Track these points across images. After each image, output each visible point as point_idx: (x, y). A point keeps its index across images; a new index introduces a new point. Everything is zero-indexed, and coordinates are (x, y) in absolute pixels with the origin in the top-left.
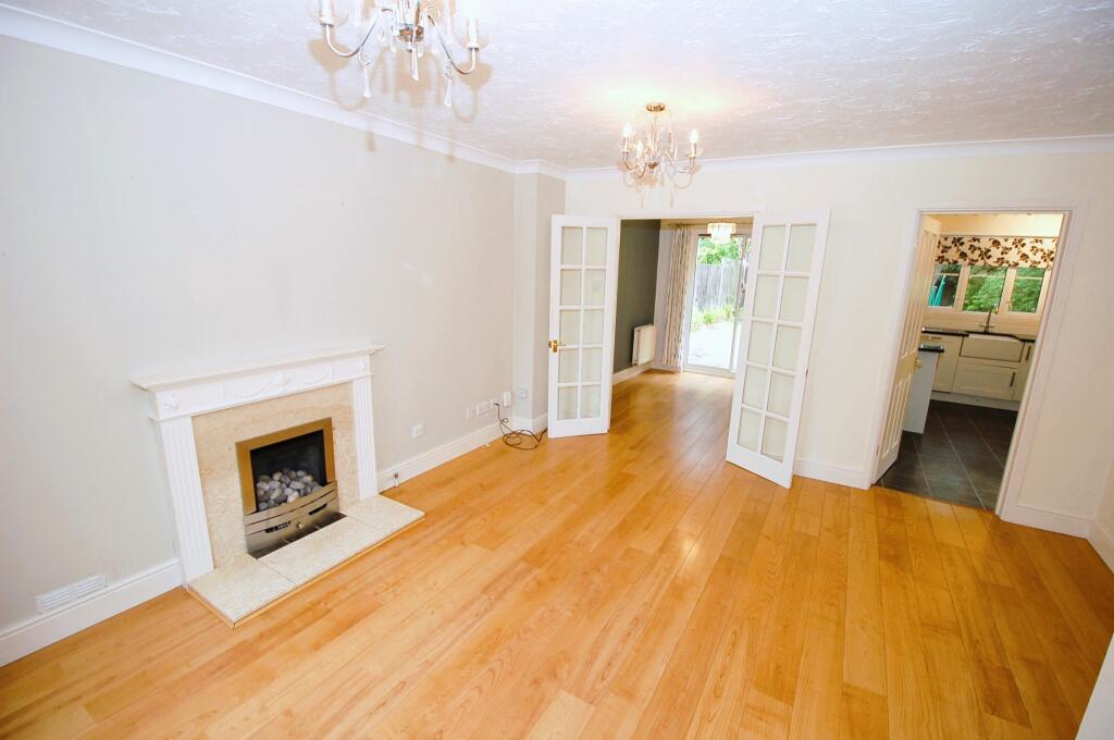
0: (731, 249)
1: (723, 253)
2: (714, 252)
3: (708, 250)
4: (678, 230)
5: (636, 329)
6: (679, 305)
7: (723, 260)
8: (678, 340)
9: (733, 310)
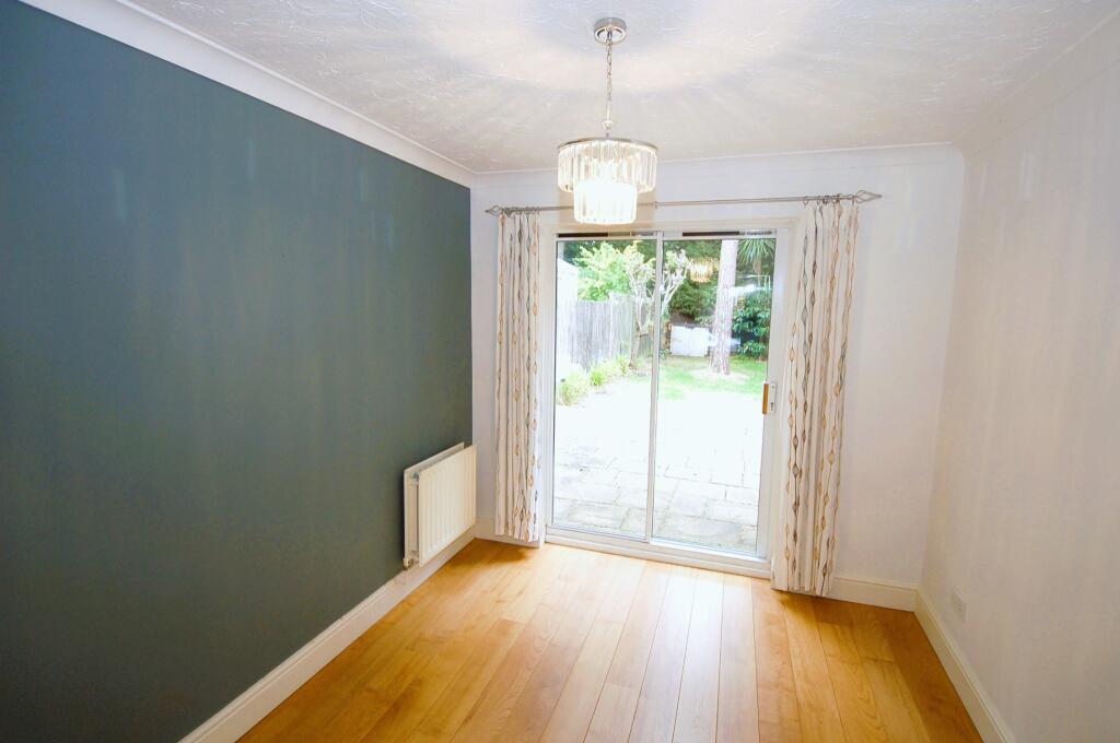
0: (620, 281)
1: (610, 286)
2: (598, 284)
3: (590, 281)
4: (508, 221)
5: (408, 473)
6: (523, 396)
7: (611, 294)
8: (525, 477)
9: (628, 362)
